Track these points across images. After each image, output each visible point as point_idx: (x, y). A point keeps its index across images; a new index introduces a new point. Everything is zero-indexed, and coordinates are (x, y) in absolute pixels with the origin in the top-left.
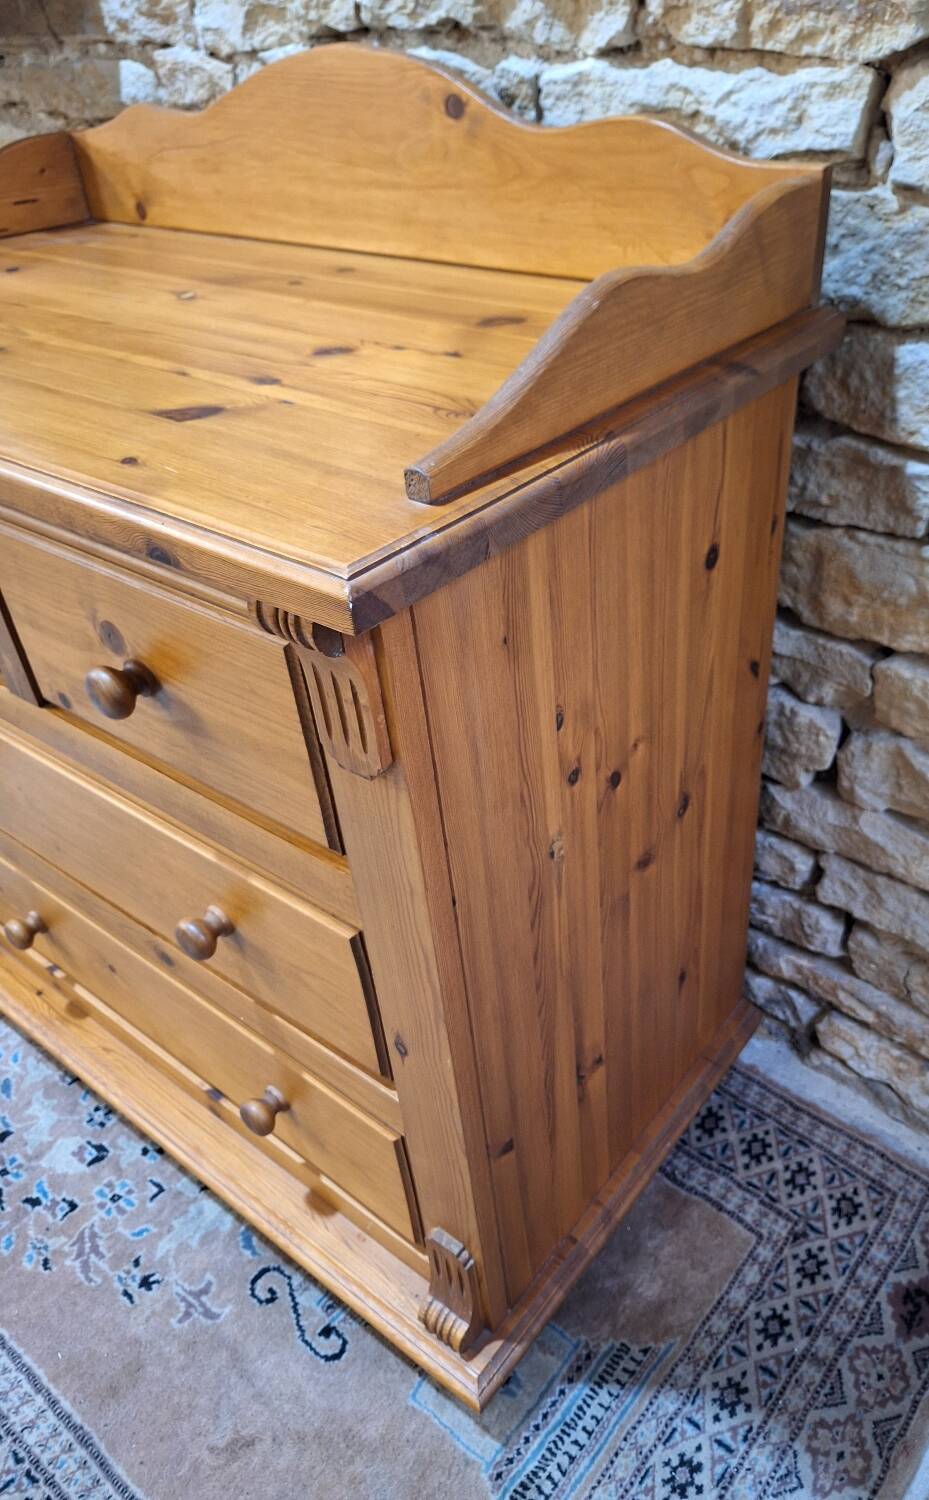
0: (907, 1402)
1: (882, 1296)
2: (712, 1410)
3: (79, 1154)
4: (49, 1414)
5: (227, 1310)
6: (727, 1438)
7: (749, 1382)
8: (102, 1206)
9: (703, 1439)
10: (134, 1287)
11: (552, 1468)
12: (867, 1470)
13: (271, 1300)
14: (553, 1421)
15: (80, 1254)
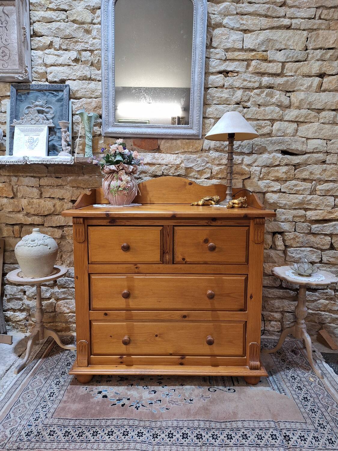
0: (305, 360)
1: (290, 353)
2: (288, 371)
3: (150, 393)
4: (200, 422)
5: (210, 396)
6: (293, 372)
7: (288, 366)
8: (167, 397)
9: (290, 374)
10: (190, 402)
11: (278, 385)
12: (309, 368)
13: (216, 391)
14: (272, 382)
15: (173, 404)
